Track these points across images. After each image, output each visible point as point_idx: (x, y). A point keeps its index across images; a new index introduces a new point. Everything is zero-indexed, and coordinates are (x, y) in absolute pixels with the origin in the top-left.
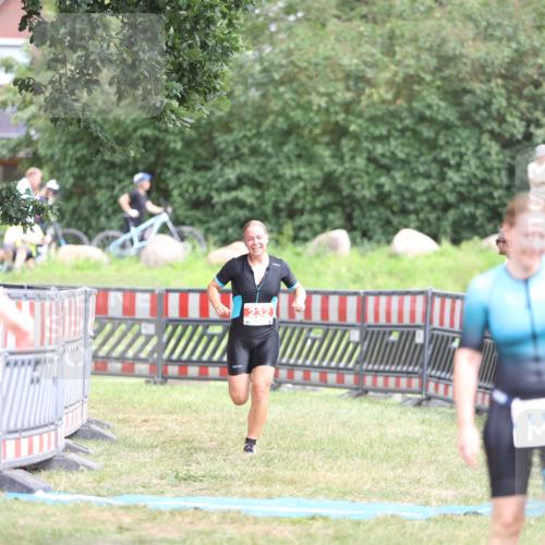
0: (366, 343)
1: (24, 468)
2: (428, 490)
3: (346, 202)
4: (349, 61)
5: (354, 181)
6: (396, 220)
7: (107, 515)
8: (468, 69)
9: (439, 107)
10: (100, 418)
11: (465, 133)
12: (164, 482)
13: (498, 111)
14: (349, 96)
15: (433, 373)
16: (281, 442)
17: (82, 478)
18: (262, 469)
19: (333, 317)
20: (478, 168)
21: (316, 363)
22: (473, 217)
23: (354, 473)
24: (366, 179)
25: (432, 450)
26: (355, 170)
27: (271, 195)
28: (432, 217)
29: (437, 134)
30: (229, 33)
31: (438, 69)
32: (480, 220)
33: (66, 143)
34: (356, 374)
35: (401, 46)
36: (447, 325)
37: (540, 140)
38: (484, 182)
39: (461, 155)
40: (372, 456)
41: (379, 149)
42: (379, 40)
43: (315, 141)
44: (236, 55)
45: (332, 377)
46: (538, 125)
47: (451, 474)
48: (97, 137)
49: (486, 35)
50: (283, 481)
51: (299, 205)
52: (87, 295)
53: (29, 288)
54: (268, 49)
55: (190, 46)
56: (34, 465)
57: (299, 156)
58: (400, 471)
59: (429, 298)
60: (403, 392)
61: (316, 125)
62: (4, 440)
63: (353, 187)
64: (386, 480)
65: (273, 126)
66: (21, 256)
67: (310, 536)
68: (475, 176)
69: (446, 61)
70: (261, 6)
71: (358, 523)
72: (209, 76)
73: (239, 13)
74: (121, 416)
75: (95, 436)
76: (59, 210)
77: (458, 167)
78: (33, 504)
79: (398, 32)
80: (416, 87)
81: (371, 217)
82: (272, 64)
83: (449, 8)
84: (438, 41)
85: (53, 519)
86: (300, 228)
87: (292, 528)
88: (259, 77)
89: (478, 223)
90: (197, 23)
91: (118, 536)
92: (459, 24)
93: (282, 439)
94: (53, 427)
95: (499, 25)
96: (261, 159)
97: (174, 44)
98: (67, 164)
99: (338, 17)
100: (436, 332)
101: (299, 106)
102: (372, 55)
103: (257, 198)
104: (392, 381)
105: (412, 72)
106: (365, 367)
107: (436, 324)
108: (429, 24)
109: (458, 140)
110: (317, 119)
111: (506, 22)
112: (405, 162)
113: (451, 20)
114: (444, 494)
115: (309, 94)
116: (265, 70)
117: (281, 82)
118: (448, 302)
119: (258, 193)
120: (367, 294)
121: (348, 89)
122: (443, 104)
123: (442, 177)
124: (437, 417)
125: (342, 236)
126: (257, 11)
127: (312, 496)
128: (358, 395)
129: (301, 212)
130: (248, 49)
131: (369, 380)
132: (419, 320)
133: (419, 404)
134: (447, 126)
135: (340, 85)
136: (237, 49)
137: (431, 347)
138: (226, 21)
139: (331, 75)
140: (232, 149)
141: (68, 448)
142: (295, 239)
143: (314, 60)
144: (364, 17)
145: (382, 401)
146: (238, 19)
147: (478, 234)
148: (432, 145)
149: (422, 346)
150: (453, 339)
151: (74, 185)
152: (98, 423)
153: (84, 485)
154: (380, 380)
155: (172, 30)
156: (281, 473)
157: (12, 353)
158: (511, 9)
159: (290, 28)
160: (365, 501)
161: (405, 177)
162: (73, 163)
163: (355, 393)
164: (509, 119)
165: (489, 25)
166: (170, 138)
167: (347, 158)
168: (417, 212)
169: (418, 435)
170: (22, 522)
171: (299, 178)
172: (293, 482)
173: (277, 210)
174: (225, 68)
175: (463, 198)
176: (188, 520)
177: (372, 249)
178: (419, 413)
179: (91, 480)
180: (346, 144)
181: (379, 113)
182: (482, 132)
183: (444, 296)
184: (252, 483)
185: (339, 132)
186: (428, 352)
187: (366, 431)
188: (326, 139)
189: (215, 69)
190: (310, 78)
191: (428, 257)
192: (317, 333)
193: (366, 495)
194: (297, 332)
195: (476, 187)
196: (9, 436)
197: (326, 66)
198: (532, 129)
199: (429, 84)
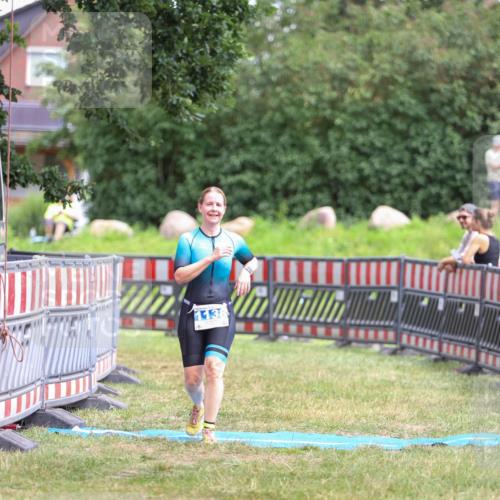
0: (350, 302)
1: (63, 407)
2: (401, 425)
3: (332, 184)
4: (335, 65)
5: (339, 166)
6: (374, 199)
7: (133, 446)
8: (434, 72)
9: (410, 104)
10: (127, 365)
11: (432, 126)
12: (180, 418)
13: (460, 107)
14: (334, 94)
15: (406, 326)
16: (279, 385)
17: (112, 415)
18: (262, 408)
19: (322, 280)
20: (443, 155)
21: (308, 318)
22: (439, 196)
23: (340, 411)
24: (348, 165)
25: (406, 391)
26: (340, 157)
27: (269, 178)
28: (405, 196)
29: (409, 126)
30: (235, 42)
31: (410, 72)
32: (445, 199)
33: (98, 135)
34: (341, 327)
35: (378, 53)
36: (417, 286)
37: (495, 132)
38: (448, 167)
39: (429, 144)
40: (355, 397)
41: (360, 139)
42: (360, 48)
43: (306, 132)
44: (239, 61)
45: (321, 330)
46: (493, 118)
47: (421, 411)
48: (123, 130)
49: (449, 43)
50: (280, 418)
51: (292, 186)
52: (115, 262)
53: (67, 256)
54: (266, 56)
55: (201, 53)
56: (72, 404)
57: (293, 146)
58: (378, 409)
59: (402, 264)
60: (381, 343)
61: (307, 119)
62: (47, 384)
63: (339, 171)
64: (366, 416)
65: (271, 120)
66: (60, 229)
67: (303, 464)
68: (440, 161)
69: (416, 65)
70: (260, 20)
71: (343, 453)
72: (218, 79)
73: (243, 25)
74: (144, 363)
75: (123, 380)
76: (92, 190)
77: (426, 154)
78: (71, 437)
79: (375, 41)
80: (391, 88)
81: (353, 196)
82: (269, 67)
83: (418, 21)
84: (409, 49)
85: (87, 449)
86: (294, 205)
87: (289, 457)
88: (259, 79)
89: (443, 201)
90: (207, 33)
91: (142, 464)
92: (427, 34)
93: (279, 382)
94: (87, 373)
95: (460, 35)
96: (261, 148)
97: (188, 51)
98: (99, 151)
99: (325, 29)
100: (408, 293)
101: (293, 103)
102: (354, 60)
103: (258, 181)
104: (371, 334)
105: (387, 74)
106: (348, 321)
107: (408, 285)
108: (401, 35)
109: (426, 132)
110: (308, 114)
111: (466, 33)
112: (382, 150)
113: (420, 31)
114: (415, 428)
115: (301, 93)
116: (264, 74)
117: (278, 83)
118: (418, 268)
119: (258, 176)
120: (350, 261)
121: (334, 89)
122: (413, 101)
123: (413, 163)
124: (410, 364)
125: (328, 212)
126: (258, 24)
127: (304, 430)
128: (343, 346)
129: (295, 192)
130: (250, 55)
131: (352, 333)
132: (393, 282)
133: (394, 353)
134: (417, 120)
135: (328, 86)
136: (240, 56)
137: (404, 305)
138: (231, 32)
139: (320, 78)
140: (236, 139)
141: (100, 390)
142: (290, 215)
143: (305, 65)
144: (347, 29)
145: (363, 350)
146: (241, 30)
147: (443, 210)
148: (405, 136)
149: (397, 304)
150: (423, 299)
151: (105, 170)
152: (125, 369)
153: (114, 421)
154: (362, 333)
155: (186, 40)
156: (279, 411)
157: (52, 311)
158: (470, 21)
159: (284, 39)
160: (349, 435)
161: (381, 163)
162: (104, 151)
163: (340, 343)
164: (469, 113)
165: (452, 35)
166: (184, 130)
167: (333, 147)
168: (391, 192)
169: (394, 378)
170: (61, 452)
171: (292, 164)
172: (288, 418)
173: (274, 191)
174: (231, 71)
175: (430, 180)
176: (201, 450)
177: (354, 223)
178: (395, 361)
179: (119, 417)
180: (333, 135)
181: (359, 109)
182: (446, 124)
183: (414, 263)
184: (254, 420)
185: (326, 125)
186: (401, 309)
187: (350, 376)
188: (315, 131)
189: (222, 72)
190: (302, 79)
191: (401, 229)
192: (309, 293)
193: (350, 430)
194: (291, 292)
195: (441, 171)
196: (51, 381)
197: (315, 70)
198: (489, 122)
199: (402, 85)
